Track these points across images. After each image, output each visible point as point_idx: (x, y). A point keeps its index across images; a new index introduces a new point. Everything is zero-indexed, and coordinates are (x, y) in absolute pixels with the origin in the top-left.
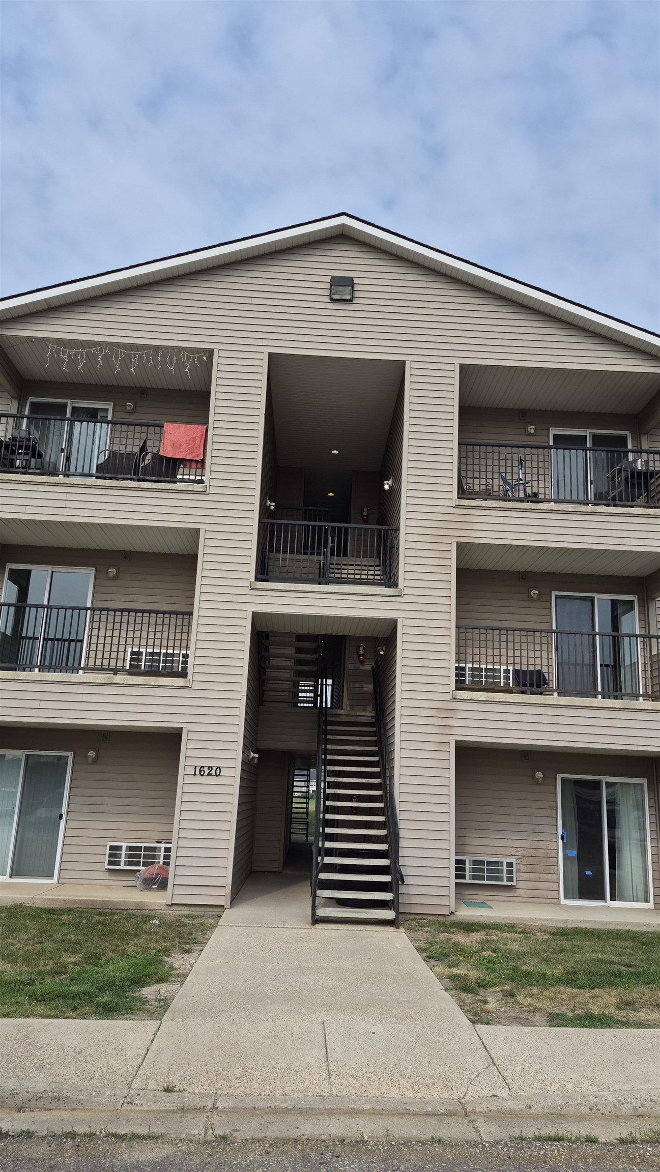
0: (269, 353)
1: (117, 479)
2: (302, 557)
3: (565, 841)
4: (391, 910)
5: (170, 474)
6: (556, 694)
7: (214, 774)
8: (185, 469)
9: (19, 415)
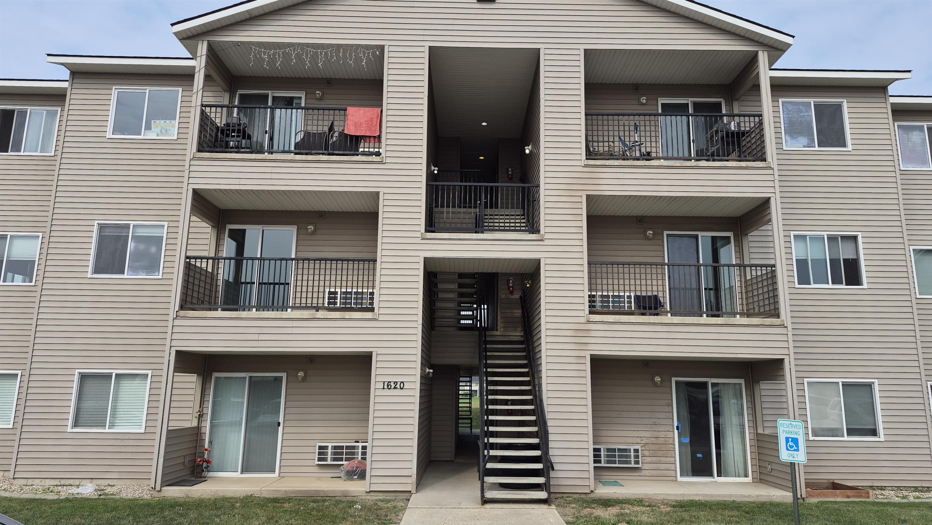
0: (429, 46)
1: (311, 154)
2: (462, 210)
3: (680, 431)
4: (543, 491)
5: (354, 148)
6: (669, 315)
7: (399, 387)
8: (365, 143)
9: (231, 106)
